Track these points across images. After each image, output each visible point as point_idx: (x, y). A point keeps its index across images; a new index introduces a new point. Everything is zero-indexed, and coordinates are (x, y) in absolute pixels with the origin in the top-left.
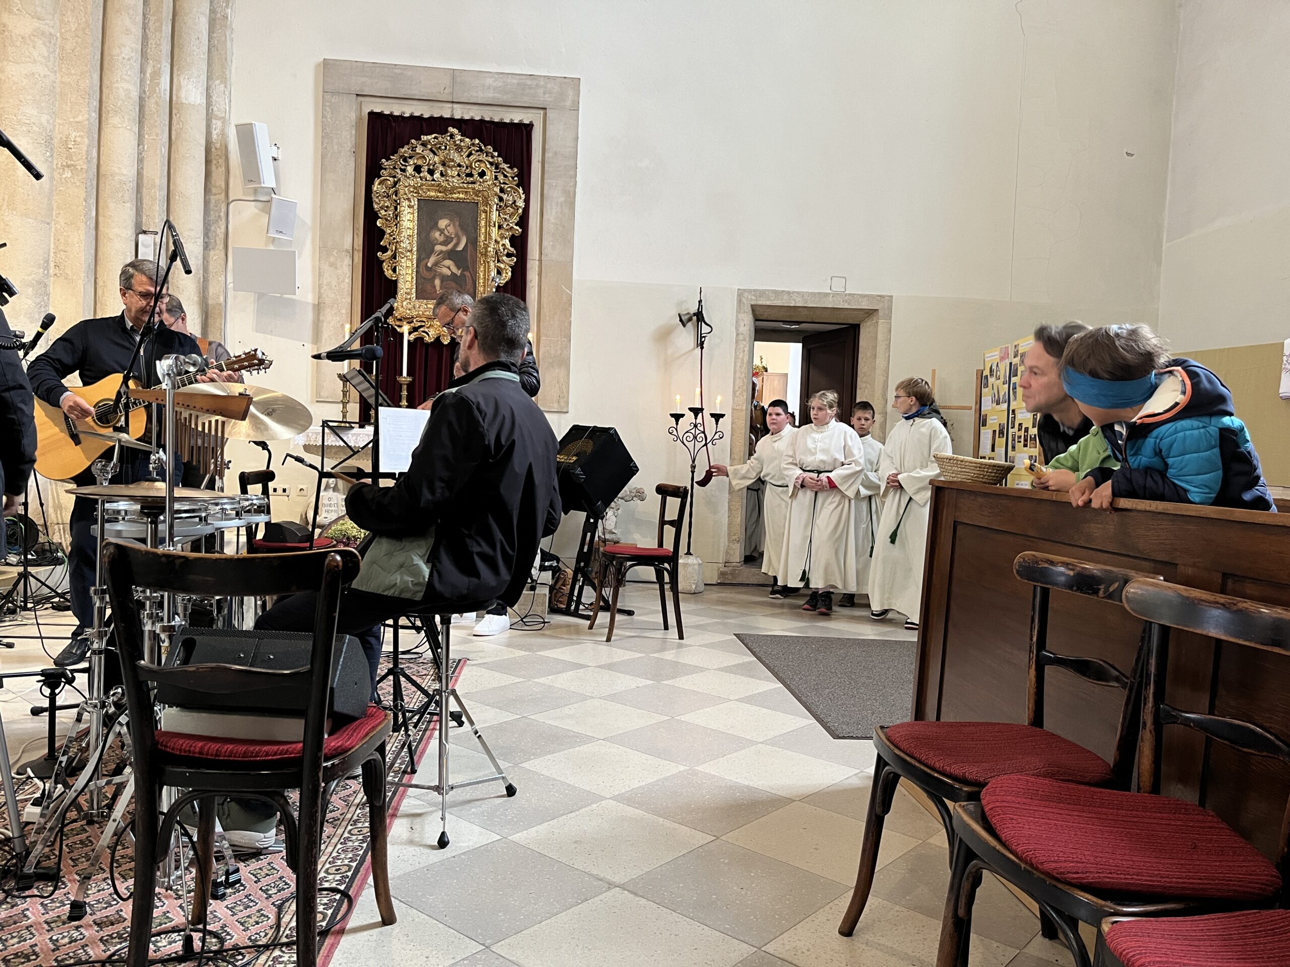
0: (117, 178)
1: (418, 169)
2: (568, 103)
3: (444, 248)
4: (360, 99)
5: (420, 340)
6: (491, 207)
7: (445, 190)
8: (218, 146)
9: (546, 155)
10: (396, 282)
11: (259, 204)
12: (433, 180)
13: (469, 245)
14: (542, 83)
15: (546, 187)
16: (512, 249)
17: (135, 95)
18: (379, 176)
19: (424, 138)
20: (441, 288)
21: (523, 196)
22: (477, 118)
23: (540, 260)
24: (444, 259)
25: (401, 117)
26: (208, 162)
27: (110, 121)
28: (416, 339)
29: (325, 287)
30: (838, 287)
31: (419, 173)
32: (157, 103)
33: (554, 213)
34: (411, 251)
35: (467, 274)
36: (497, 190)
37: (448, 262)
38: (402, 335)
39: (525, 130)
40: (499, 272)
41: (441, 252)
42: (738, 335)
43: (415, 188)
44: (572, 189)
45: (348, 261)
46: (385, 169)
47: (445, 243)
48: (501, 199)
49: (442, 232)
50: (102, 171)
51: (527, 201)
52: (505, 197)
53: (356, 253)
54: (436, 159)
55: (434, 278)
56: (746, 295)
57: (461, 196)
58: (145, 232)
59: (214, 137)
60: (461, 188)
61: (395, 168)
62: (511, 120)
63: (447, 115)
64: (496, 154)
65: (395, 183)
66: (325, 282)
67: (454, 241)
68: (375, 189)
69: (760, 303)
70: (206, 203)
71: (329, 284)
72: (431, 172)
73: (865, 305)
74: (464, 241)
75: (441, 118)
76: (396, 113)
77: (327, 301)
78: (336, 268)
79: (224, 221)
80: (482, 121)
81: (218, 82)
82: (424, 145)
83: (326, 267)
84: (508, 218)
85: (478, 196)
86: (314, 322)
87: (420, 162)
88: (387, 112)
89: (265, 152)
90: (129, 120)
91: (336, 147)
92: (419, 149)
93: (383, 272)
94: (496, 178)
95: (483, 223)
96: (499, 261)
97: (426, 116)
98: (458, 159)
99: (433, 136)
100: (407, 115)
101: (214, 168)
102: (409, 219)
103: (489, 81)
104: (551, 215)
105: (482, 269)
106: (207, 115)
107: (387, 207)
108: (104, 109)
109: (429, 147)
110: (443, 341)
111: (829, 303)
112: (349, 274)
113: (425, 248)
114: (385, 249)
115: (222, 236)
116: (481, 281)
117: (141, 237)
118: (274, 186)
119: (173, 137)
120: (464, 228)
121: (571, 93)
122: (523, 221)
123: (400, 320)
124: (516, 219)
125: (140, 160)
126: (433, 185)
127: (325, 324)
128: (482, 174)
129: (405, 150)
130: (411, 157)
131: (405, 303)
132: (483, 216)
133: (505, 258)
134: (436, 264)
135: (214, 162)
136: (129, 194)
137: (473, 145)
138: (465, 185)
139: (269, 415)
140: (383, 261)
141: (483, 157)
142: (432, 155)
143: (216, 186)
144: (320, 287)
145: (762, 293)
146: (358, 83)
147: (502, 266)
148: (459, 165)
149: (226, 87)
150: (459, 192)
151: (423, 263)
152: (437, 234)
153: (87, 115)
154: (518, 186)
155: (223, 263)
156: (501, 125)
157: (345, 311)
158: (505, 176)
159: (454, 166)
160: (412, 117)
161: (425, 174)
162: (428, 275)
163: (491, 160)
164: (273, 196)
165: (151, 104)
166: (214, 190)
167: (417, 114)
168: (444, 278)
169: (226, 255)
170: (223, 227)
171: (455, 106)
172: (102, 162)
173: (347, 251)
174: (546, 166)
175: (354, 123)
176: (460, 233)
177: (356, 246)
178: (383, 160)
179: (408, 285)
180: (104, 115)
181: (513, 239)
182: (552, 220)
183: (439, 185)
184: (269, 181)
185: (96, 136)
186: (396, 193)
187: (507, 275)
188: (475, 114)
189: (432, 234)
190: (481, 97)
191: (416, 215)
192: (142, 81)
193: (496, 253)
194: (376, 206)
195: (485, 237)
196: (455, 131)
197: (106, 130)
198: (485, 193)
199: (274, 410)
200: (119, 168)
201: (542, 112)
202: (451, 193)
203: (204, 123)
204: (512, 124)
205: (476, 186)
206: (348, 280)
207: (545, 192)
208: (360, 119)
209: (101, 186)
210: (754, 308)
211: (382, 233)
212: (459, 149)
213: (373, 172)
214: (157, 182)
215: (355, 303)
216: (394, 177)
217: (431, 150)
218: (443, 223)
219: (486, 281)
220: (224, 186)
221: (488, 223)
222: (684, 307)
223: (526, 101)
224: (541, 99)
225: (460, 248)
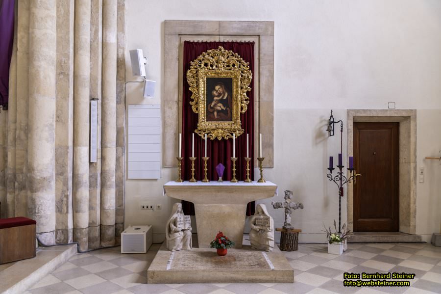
0: (82, 77)
1: (206, 65)
2: (269, 33)
3: (218, 98)
4: (181, 36)
6: (238, 80)
7: (218, 74)
8: (121, 59)
10: (198, 114)
11: (138, 83)
12: (213, 69)
13: (229, 96)
14: (258, 25)
15: (261, 69)
16: (247, 97)
18: (190, 69)
19: (209, 51)
20: (217, 116)
21: (252, 74)
22: (230, 41)
23: (259, 101)
24: (218, 103)
25: (198, 43)
26: (117, 66)
27: (79, 52)
29: (167, 118)
30: (392, 106)
31: (207, 67)
33: (264, 81)
34: (204, 100)
35: (228, 109)
36: (240, 72)
37: (220, 104)
39: (252, 45)
40: (242, 109)
41: (217, 100)
43: (205, 73)
44: (272, 70)
45: (176, 106)
46: (192, 65)
47: (218, 96)
48: (242, 76)
49: (217, 91)
50: (76, 73)
51: (253, 76)
52: (244, 75)
53: (180, 102)
54: (214, 60)
55: (214, 112)
56: (351, 112)
57: (225, 75)
58: (93, 99)
59: (120, 56)
60: (225, 72)
61: (196, 65)
62: (245, 41)
63: (217, 40)
64: (239, 56)
65: (197, 72)
66: (167, 115)
67: (222, 95)
68: (188, 74)
69: (357, 115)
70: (117, 84)
71: (169, 116)
72: (212, 66)
73: (404, 114)
74: (226, 95)
75: (215, 42)
76: (196, 41)
77: (168, 123)
78: (171, 109)
79: (124, 91)
80: (233, 42)
81: (121, 33)
82: (208, 54)
83: (167, 109)
84: (245, 84)
85: (232, 75)
86: (162, 133)
87: (207, 62)
88: (192, 41)
89: (142, 61)
90: (87, 51)
91: (170, 57)
92: (206, 56)
93: (192, 110)
94: (240, 67)
95: (235, 87)
96: (242, 103)
97: (208, 41)
98: (223, 60)
99: (212, 50)
100: (200, 42)
101: (120, 69)
102: (203, 87)
105: (235, 107)
106: (117, 47)
107: (193, 82)
110: (218, 139)
111: (388, 114)
112: (177, 111)
113: (210, 98)
114: (192, 100)
115: (123, 98)
116: (234, 112)
117: (92, 101)
118: (145, 76)
120: (226, 89)
121: (270, 28)
122: (252, 85)
123: (200, 131)
124: (249, 84)
125: (91, 68)
126: (213, 71)
128: (234, 65)
129: (201, 57)
130: (203, 60)
131: (202, 123)
132: (235, 84)
133: (244, 101)
134: (215, 105)
135: (120, 66)
137: (229, 53)
138: (227, 71)
140: (192, 106)
141: (234, 59)
142: (212, 59)
143: (120, 77)
144: (164, 117)
145: (357, 111)
146: (179, 29)
147: (243, 105)
148: (224, 62)
149: (124, 35)
151: (209, 106)
152: (215, 93)
153: (69, 51)
154: (249, 70)
155: (124, 109)
156: (241, 44)
158: (244, 66)
159: (221, 63)
160: (203, 43)
161: (209, 67)
162: (211, 110)
163: (237, 59)
164: (145, 80)
165: (95, 44)
166: (120, 79)
167: (204, 41)
168: (218, 111)
169: (125, 106)
170: (124, 94)
171: (221, 37)
172: (76, 71)
173: (176, 101)
174: (261, 60)
175: (178, 46)
176: (225, 91)
177: (179, 99)
178: (191, 62)
179: (203, 115)
180: (77, 50)
181: (248, 93)
183: (215, 71)
184: (143, 74)
185: (73, 59)
186: (197, 76)
187: (245, 109)
188: (229, 39)
189: (213, 92)
190: (231, 32)
191: (206, 85)
192: (91, 34)
193: (241, 99)
194: (189, 82)
195: (236, 93)
196: (222, 47)
197: (77, 56)
198: (236, 74)
200: (83, 72)
201: (258, 37)
202: (221, 75)
203: (116, 50)
204: (245, 43)
205: (232, 71)
207: (261, 71)
208: (180, 45)
210: (354, 118)
211: (191, 93)
212: (223, 55)
213: (187, 67)
216: (196, 69)
217: (212, 56)
218: (217, 88)
219: (237, 112)
220: (124, 77)
221: (237, 86)
222: (323, 119)
223: (251, 33)
224: (258, 31)
225: (225, 98)
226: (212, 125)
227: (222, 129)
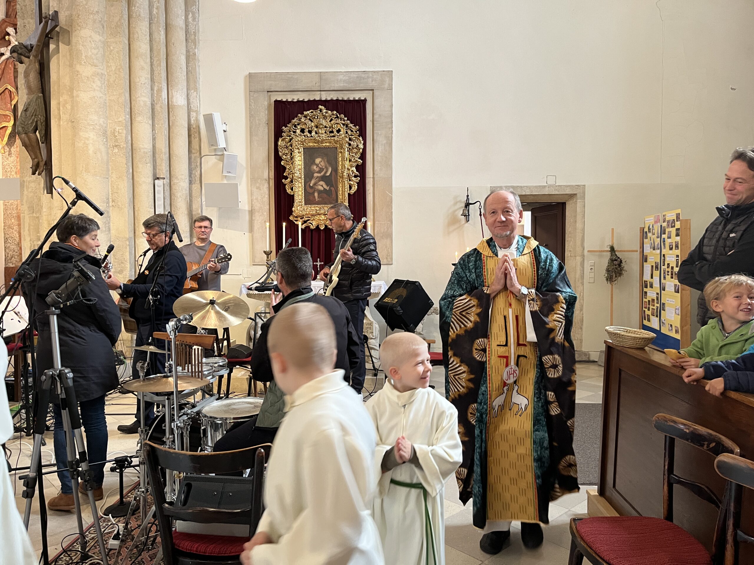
0: (142, 150)
1: (302, 131)
2: (386, 86)
3: (319, 175)
4: (270, 93)
5: (308, 227)
6: (344, 150)
7: (318, 142)
8: (194, 126)
9: (375, 117)
10: (293, 195)
11: (218, 157)
12: (312, 137)
13: (333, 172)
14: (371, 75)
15: (375, 135)
16: (357, 173)
17: (149, 103)
18: (282, 137)
19: (305, 113)
20: (318, 198)
21: (362, 142)
22: (335, 99)
23: (373, 178)
24: (319, 181)
25: (292, 102)
26: (189, 136)
27: (137, 119)
28: (306, 227)
29: (255, 201)
30: (551, 181)
31: (303, 133)
32: (161, 107)
33: (380, 150)
34: (300, 178)
35: (333, 189)
36: (347, 139)
37: (322, 183)
38: (298, 225)
39: (362, 103)
40: (350, 188)
41: (318, 177)
43: (301, 142)
44: (390, 135)
45: (266, 185)
46: (285, 132)
47: (319, 172)
48: (350, 145)
49: (317, 165)
50: (134, 146)
51: (365, 144)
52: (352, 143)
53: (271, 181)
54: (313, 124)
55: (314, 193)
57: (328, 144)
58: (158, 178)
59: (192, 122)
60: (327, 140)
61: (290, 131)
62: (354, 98)
63: (318, 98)
64: (346, 119)
65: (291, 140)
66: (254, 198)
67: (325, 170)
68: (279, 144)
70: (190, 158)
71: (257, 199)
72: (310, 132)
73: (568, 191)
74: (330, 170)
75: (315, 100)
76: (290, 100)
77: (256, 208)
78: (260, 190)
79: (199, 167)
80: (337, 100)
81: (192, 91)
82: (305, 117)
83: (255, 189)
84: (354, 155)
85: (336, 144)
86: (249, 221)
87: (303, 127)
88: (284, 100)
89: (219, 127)
90: (147, 118)
91: (257, 121)
92: (303, 120)
93: (286, 190)
94: (347, 132)
95: (340, 159)
96: (350, 180)
97: (306, 100)
98: (324, 123)
99: (311, 111)
100: (295, 100)
101: (193, 138)
102: (299, 160)
103: (341, 77)
104: (379, 152)
105: (341, 185)
106: (188, 110)
107: (287, 154)
108: (133, 113)
109: (308, 118)
110: (320, 228)
111: (546, 192)
112: (267, 192)
113: (308, 175)
114: (286, 178)
115: (198, 176)
116: (341, 192)
117: (156, 181)
118: (225, 146)
119: (171, 124)
120: (329, 162)
121: (387, 79)
122: (363, 156)
123: (296, 217)
124: (359, 155)
125: (154, 139)
126: (311, 139)
127: (255, 222)
128: (338, 131)
130: (298, 125)
131: (299, 208)
132: (340, 155)
133: (353, 178)
134: (315, 184)
135: (193, 136)
136: (149, 159)
137: (333, 114)
138: (329, 138)
140: (286, 185)
141: (339, 121)
142: (310, 122)
143: (194, 149)
144: (252, 201)
146: (268, 85)
147: (352, 183)
148: (326, 127)
149: (197, 93)
150: (326, 142)
151: (308, 184)
152: (315, 167)
153: (124, 117)
154: (359, 136)
155: (200, 191)
156: (349, 101)
157: (266, 214)
158: (352, 131)
159: (322, 128)
160: (298, 101)
161: (307, 133)
162: (311, 191)
163: (343, 122)
164: (225, 153)
165: (158, 108)
166: (193, 151)
167: (301, 99)
168: (320, 192)
169: (201, 186)
170: (199, 172)
171: (322, 93)
172: (133, 142)
173: (266, 180)
174: (375, 123)
175: (267, 108)
176: (328, 165)
177: (270, 177)
178: (284, 127)
179: (300, 197)
180: (133, 116)
181: (357, 167)
182: (380, 154)
183: (314, 139)
184: (222, 144)
185: (130, 128)
186: (291, 145)
187: (355, 188)
188: (333, 96)
189: (312, 167)
190: (336, 86)
191: (303, 157)
192: (152, 95)
193: (348, 176)
194: (280, 154)
195: (342, 167)
196: (323, 107)
197: (135, 124)
198: (341, 142)
200: (143, 145)
201: (371, 92)
202: (322, 143)
203: (187, 115)
204: (354, 101)
206: (267, 196)
207: (375, 138)
208: (270, 105)
209: (134, 155)
211: (285, 168)
212: (325, 117)
213: (278, 134)
214: (163, 150)
215: (271, 209)
216: (290, 136)
217: (310, 119)
218: (318, 161)
219: (343, 192)
220: (198, 149)
221: (343, 159)
222: (458, 199)
223: (362, 86)
224: (371, 84)
225: (328, 174)
226: (312, 209)
227: (325, 215)
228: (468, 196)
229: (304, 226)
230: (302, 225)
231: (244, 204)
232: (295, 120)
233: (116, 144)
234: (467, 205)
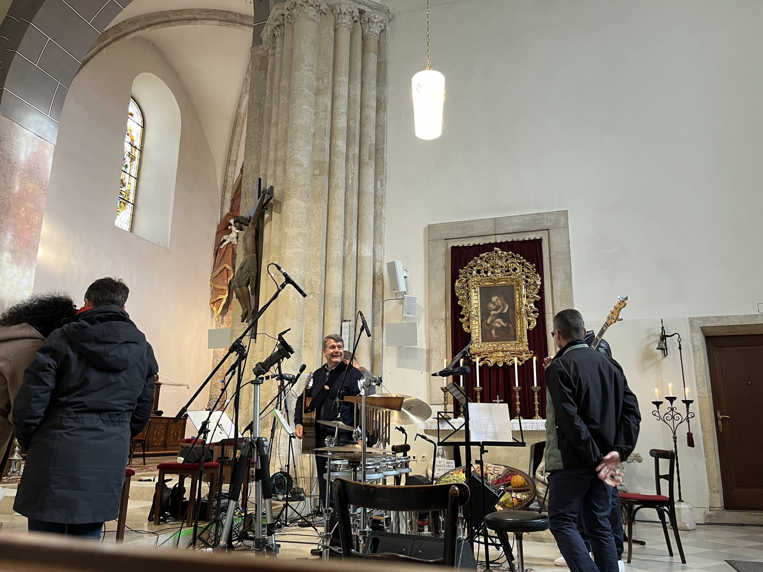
0: (333, 296)
1: (479, 272)
2: (562, 224)
3: (495, 312)
4: (447, 241)
5: (485, 365)
6: (521, 287)
7: (494, 281)
8: (379, 274)
9: (552, 254)
10: (470, 333)
11: (398, 301)
12: (488, 276)
13: (510, 309)
14: (545, 216)
15: (553, 271)
16: (536, 309)
17: (341, 256)
18: (458, 278)
19: (481, 255)
20: (496, 335)
21: (540, 279)
22: (510, 240)
24: (496, 318)
25: (468, 247)
26: (374, 283)
27: (330, 270)
28: (483, 365)
29: (432, 340)
31: (479, 274)
32: (351, 259)
33: (559, 286)
34: (477, 316)
35: (510, 325)
36: (524, 277)
37: (499, 320)
38: (475, 363)
39: (538, 243)
40: (529, 324)
41: (494, 314)
42: (693, 347)
43: (477, 282)
44: (569, 271)
45: (443, 325)
46: (461, 274)
47: (496, 310)
48: (527, 282)
49: (494, 303)
50: (326, 292)
51: (542, 281)
52: (529, 280)
53: (448, 320)
54: (488, 265)
55: (491, 330)
56: (695, 321)
57: (504, 283)
58: (345, 321)
59: (377, 270)
60: (503, 278)
62: (529, 238)
63: (493, 241)
64: (522, 258)
65: (467, 281)
66: (432, 337)
67: (502, 308)
68: (456, 285)
69: (707, 325)
70: (373, 303)
71: (434, 338)
74: (507, 307)
75: (490, 244)
76: (466, 245)
77: (434, 347)
78: (438, 329)
79: (381, 312)
80: (513, 242)
81: (378, 244)
82: (481, 259)
83: (432, 329)
84: (532, 291)
85: (513, 282)
86: (427, 360)
87: (480, 268)
88: (461, 245)
89: (401, 274)
90: (338, 268)
91: (435, 266)
92: (479, 262)
93: (463, 329)
94: (523, 271)
95: (517, 296)
96: (528, 316)
97: (481, 244)
98: (500, 263)
99: (486, 253)
100: (471, 245)
101: (377, 285)
102: (475, 299)
103: (515, 220)
104: (558, 286)
105: (519, 322)
106: (374, 260)
107: (463, 294)
108: (327, 264)
109: (484, 259)
110: (499, 365)
112: (444, 332)
113: (485, 313)
114: (463, 317)
115: (380, 319)
117: (343, 323)
118: (405, 290)
119: (358, 273)
120: (506, 300)
121: (563, 219)
122: (541, 292)
123: (474, 355)
124: (536, 291)
125: (343, 287)
126: (487, 279)
127: (433, 361)
128: (515, 270)
129: (471, 263)
130: (474, 266)
131: (476, 345)
132: (517, 292)
133: (532, 314)
134: (492, 321)
135: (377, 283)
136: (339, 304)
137: (509, 255)
138: (506, 277)
139: (408, 410)
140: (462, 323)
141: (515, 260)
142: (486, 264)
143: (377, 294)
144: (429, 340)
145: (707, 319)
146: (445, 234)
147: (531, 319)
148: (501, 267)
149: (382, 246)
150: (502, 281)
151: (484, 322)
152: (491, 305)
153: (320, 268)
154: (536, 273)
155: (381, 332)
156: (524, 242)
157: (443, 352)
158: (528, 269)
159: (498, 268)
160: (474, 246)
161: (483, 274)
162: (487, 328)
163: (519, 261)
164: (405, 295)
165: (348, 259)
166: (377, 296)
167: (477, 243)
168: (497, 329)
169: (383, 328)
170: (381, 314)
171: (497, 236)
172: (326, 290)
173: (443, 319)
174: (552, 260)
175: (444, 254)
176: (505, 303)
177: (447, 317)
178: (460, 270)
179: (477, 335)
180: (327, 267)
181: (536, 303)
182: (558, 289)
183: (490, 279)
184: (403, 288)
185: (324, 277)
186: (468, 286)
187: (534, 324)
188: (509, 238)
189: (489, 305)
190: (511, 229)
191: (479, 296)
192: (344, 249)
193: (527, 312)
194: (457, 294)
195: (519, 304)
196: (498, 249)
197: (329, 274)
198: (517, 280)
199: (411, 407)
200: (334, 291)
201: (546, 232)
202: (498, 282)
203: (372, 265)
204: (530, 241)
205: (512, 277)
206: (444, 335)
207: (553, 274)
208: (447, 251)
209: (326, 301)
210: (703, 329)
211: (461, 308)
212: (500, 258)
213: (455, 276)
214: (351, 296)
215: (448, 347)
216: (466, 277)
217: (485, 261)
218: (494, 299)
219: (522, 328)
220: (381, 294)
221: (520, 295)
222: (651, 333)
223: (537, 227)
224: (546, 224)
225: (505, 311)
226: (490, 346)
227: (503, 351)
228: (663, 328)
229: (481, 364)
230: (480, 362)
231: (422, 344)
232: (472, 262)
233: (312, 291)
234: (663, 337)
